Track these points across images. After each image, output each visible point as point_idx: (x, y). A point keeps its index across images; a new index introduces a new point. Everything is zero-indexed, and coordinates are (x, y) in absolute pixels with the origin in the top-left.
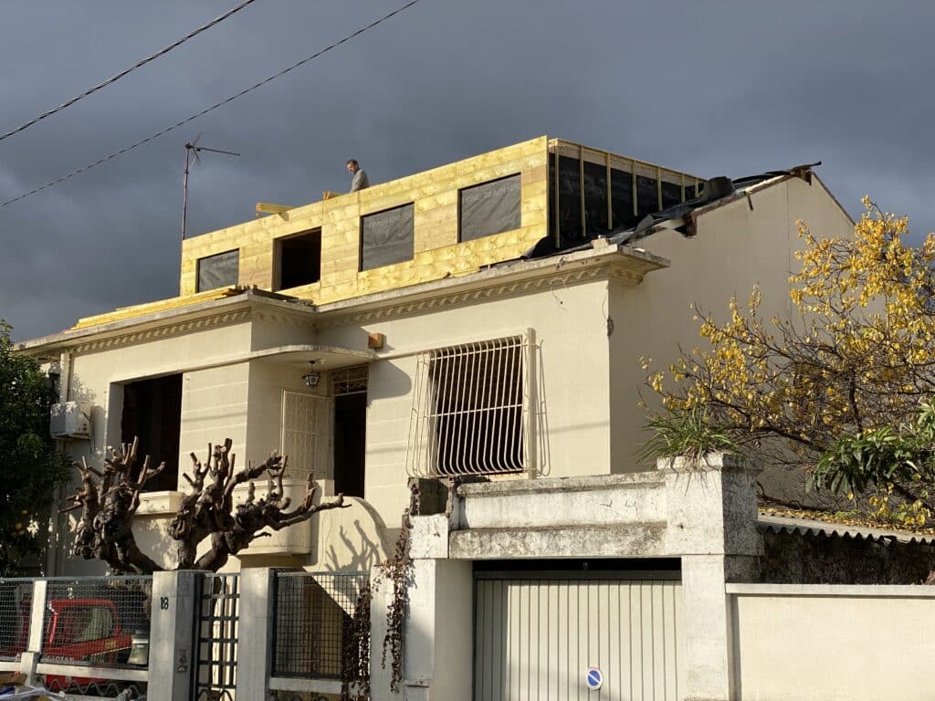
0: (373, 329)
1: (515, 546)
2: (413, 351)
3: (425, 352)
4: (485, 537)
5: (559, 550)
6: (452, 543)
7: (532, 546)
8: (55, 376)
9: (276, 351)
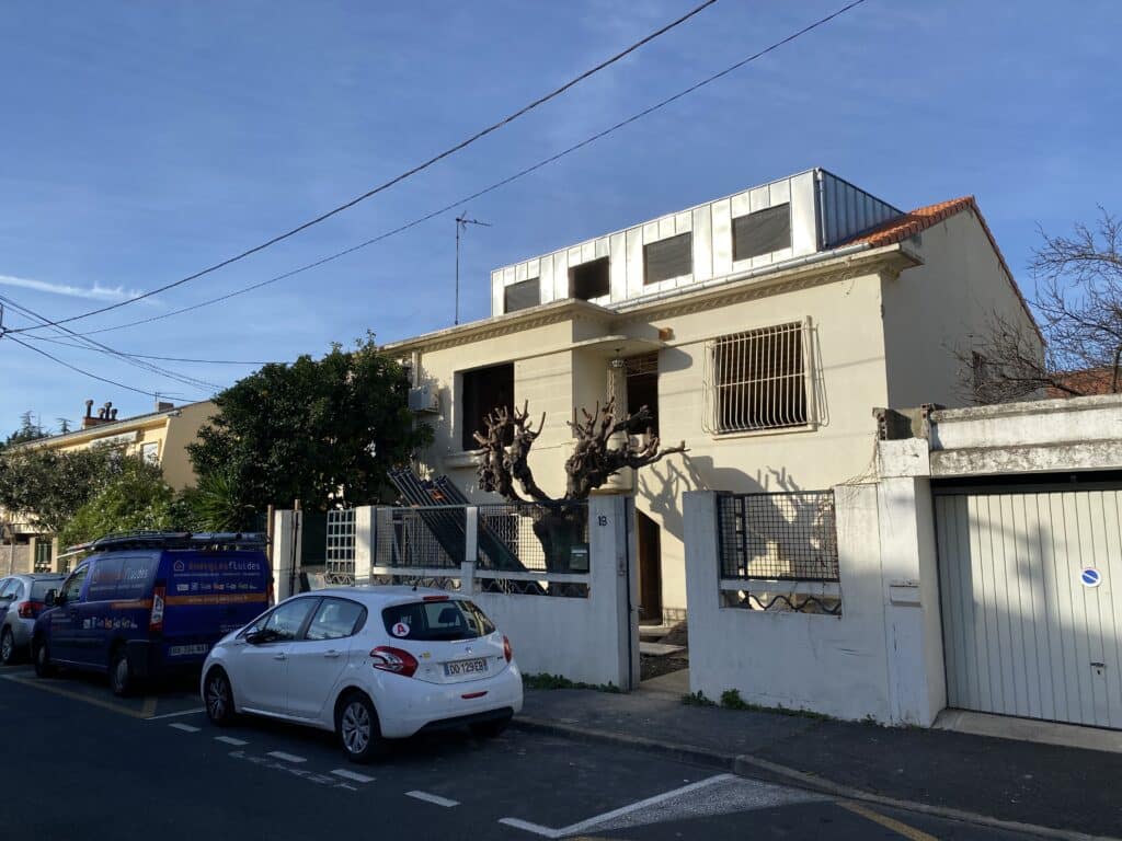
0: (660, 325)
1: (1015, 461)
2: (699, 339)
3: (711, 339)
4: (974, 456)
5: (1075, 463)
6: (934, 462)
7: (1038, 461)
8: (407, 369)
9: (597, 340)
